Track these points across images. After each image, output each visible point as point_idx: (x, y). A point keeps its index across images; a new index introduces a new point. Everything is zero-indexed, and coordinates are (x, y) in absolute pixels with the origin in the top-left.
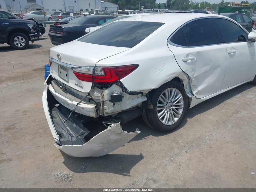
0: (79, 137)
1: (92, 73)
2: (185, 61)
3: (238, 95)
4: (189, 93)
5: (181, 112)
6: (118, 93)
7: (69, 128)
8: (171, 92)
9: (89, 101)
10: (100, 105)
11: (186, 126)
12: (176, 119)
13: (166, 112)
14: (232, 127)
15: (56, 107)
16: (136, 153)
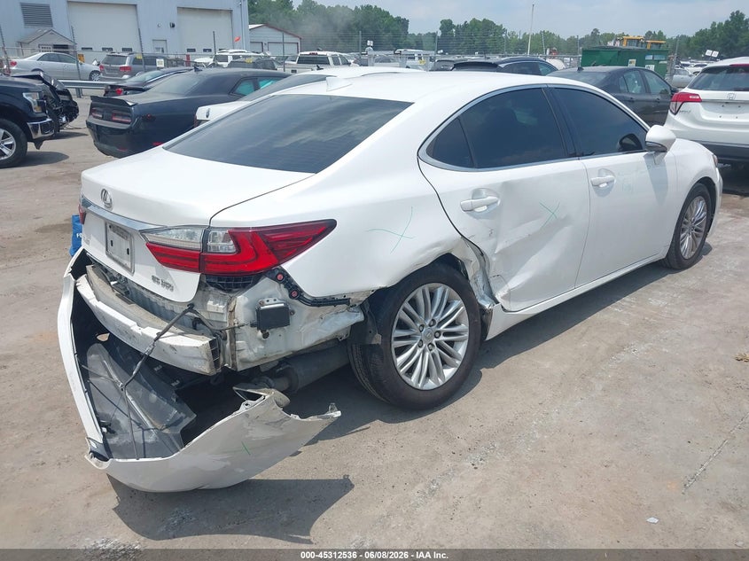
0: (166, 431)
1: (199, 246)
2: (470, 211)
3: (627, 298)
4: (483, 298)
5: (461, 350)
6: (278, 301)
7: (138, 405)
8: (432, 295)
9: (195, 327)
10: (225, 339)
11: (478, 390)
12: (448, 372)
13: (419, 351)
14: (604, 390)
15: (99, 342)
16: (330, 473)
